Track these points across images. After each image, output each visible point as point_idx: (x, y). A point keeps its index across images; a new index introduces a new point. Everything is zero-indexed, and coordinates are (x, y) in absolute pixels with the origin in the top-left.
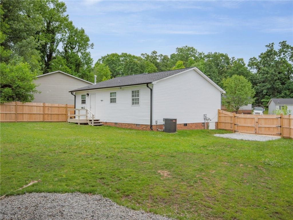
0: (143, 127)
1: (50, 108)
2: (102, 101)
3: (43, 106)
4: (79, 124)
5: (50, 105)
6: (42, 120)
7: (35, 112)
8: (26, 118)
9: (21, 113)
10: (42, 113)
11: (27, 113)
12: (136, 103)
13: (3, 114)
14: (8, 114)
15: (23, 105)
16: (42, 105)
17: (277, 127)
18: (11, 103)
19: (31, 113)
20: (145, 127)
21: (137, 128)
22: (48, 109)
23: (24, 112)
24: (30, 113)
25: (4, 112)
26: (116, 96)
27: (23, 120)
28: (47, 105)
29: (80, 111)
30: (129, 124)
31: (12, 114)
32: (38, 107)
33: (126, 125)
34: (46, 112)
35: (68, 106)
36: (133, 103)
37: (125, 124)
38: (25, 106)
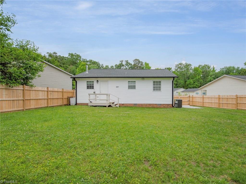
0: (165, 105)
1: (52, 92)
2: (117, 87)
3: (47, 91)
4: (107, 107)
5: (52, 90)
6: (46, 105)
7: (41, 98)
8: (33, 105)
9: (29, 98)
10: (46, 98)
11: (34, 98)
12: (157, 90)
13: (10, 101)
14: (15, 101)
15: (31, 89)
16: (46, 89)
17: (188, 101)
18: (19, 87)
19: (38, 98)
20: (166, 105)
21: (158, 107)
22: (51, 93)
23: (32, 98)
24: (36, 98)
25: (12, 99)
26: (135, 84)
27: (31, 107)
28: (50, 89)
29: (90, 95)
30: (150, 105)
31: (19, 101)
32: (43, 92)
33: (147, 105)
34: (49, 97)
35: (64, 91)
36: (154, 90)
37: (145, 105)
38: (31, 91)
